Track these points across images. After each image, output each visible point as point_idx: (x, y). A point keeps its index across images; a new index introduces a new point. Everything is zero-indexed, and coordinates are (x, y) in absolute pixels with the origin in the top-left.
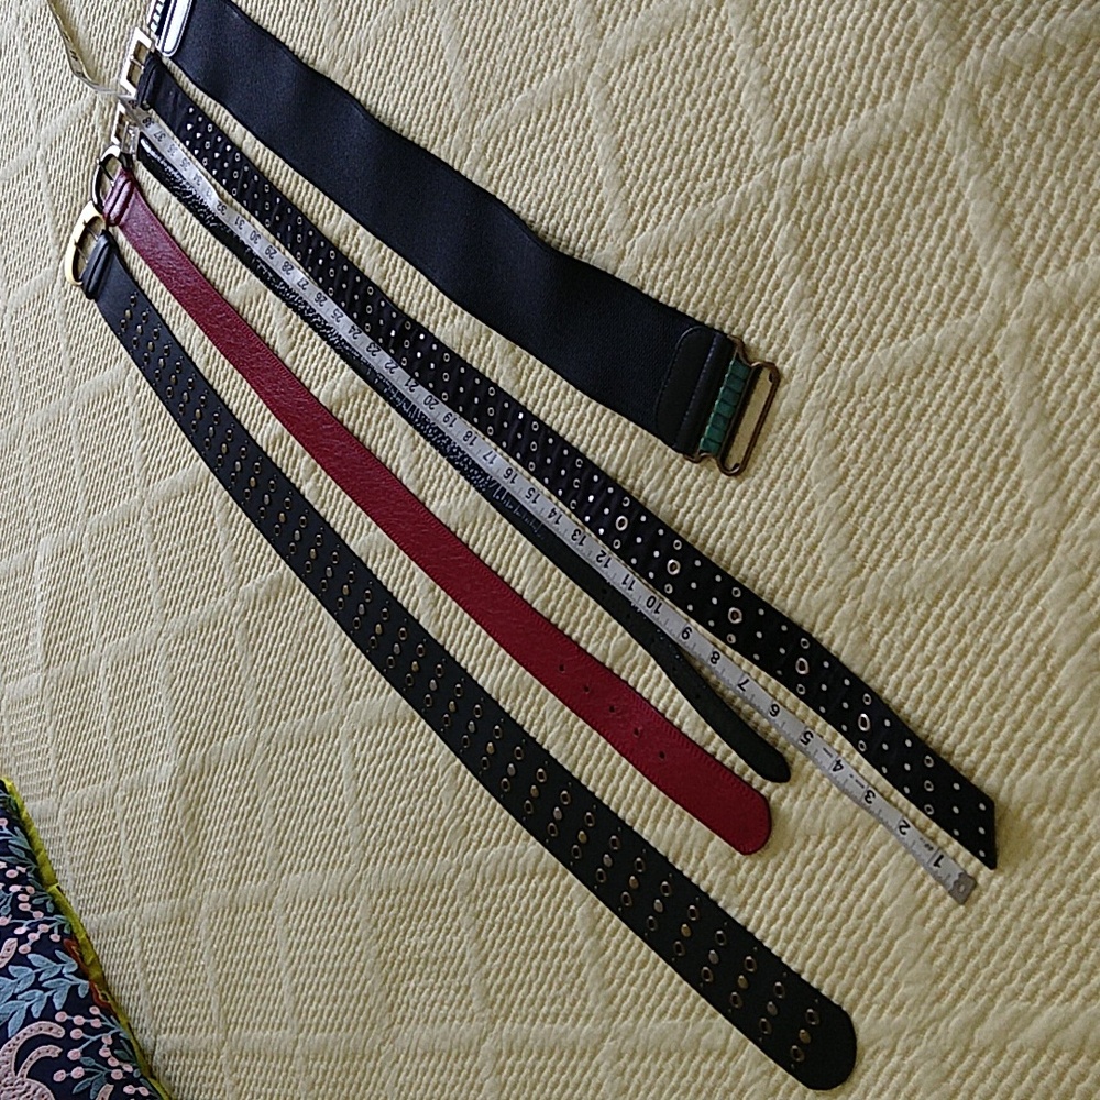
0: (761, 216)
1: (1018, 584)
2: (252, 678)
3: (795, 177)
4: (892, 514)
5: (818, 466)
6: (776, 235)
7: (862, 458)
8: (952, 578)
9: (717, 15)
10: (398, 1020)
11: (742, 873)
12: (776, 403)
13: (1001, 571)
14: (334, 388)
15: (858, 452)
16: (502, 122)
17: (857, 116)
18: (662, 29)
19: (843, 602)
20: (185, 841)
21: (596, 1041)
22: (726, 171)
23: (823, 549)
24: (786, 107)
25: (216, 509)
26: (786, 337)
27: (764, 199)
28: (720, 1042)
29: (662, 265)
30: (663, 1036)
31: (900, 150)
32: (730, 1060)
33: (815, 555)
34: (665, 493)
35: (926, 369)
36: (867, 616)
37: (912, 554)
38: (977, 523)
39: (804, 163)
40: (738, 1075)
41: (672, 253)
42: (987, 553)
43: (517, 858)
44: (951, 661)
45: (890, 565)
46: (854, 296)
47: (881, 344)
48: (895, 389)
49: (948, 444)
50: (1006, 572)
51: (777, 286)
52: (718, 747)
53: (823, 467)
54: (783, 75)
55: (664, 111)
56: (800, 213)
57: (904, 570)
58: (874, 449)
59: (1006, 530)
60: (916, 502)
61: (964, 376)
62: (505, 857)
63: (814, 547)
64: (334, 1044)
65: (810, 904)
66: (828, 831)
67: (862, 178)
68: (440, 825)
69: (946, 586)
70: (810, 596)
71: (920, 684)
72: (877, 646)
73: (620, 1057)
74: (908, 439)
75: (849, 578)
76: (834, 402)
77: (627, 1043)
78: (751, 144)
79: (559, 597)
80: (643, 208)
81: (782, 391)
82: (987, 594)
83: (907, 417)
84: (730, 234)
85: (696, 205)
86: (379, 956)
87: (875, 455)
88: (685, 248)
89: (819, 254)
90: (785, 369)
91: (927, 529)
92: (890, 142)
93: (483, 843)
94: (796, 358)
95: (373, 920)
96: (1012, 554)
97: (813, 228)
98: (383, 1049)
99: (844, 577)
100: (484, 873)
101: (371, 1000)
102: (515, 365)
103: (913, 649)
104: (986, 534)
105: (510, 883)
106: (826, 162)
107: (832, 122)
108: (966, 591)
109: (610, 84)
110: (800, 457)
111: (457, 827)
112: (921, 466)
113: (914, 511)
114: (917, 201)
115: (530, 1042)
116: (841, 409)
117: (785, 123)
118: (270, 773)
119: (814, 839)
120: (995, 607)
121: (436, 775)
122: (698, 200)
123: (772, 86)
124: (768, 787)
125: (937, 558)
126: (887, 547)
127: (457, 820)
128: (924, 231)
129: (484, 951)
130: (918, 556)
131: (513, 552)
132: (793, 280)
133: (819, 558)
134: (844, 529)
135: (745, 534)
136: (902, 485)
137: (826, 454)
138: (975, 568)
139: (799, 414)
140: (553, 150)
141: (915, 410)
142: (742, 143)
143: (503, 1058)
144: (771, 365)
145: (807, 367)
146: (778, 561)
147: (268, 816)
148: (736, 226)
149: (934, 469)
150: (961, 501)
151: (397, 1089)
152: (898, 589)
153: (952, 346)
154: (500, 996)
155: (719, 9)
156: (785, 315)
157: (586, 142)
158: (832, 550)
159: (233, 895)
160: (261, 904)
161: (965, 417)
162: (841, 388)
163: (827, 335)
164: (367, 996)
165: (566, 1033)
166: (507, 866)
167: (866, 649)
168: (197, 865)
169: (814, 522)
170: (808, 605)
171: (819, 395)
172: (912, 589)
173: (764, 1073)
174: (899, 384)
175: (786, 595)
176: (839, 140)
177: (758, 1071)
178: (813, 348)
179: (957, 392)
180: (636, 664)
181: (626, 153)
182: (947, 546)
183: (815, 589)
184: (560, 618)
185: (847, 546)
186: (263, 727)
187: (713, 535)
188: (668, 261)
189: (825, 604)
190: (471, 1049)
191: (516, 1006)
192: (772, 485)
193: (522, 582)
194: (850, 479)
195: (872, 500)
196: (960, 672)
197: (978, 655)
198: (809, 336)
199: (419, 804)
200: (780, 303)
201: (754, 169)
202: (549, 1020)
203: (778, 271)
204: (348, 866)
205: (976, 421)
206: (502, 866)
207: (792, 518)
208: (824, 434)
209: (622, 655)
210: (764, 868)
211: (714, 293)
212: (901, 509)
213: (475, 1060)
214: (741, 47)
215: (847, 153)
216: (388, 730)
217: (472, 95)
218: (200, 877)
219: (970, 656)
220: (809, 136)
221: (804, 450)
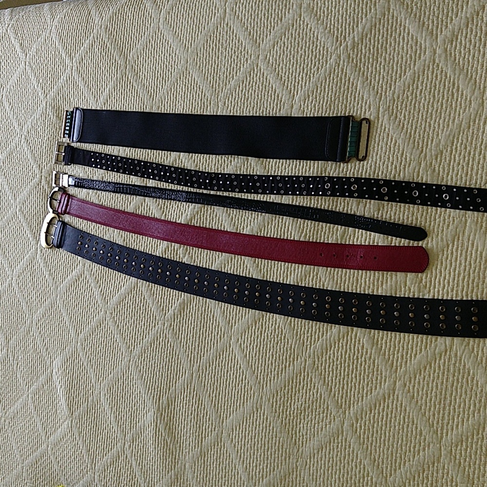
0: (339, 67)
1: (477, 121)
2: (182, 349)
3: (347, 50)
4: (425, 128)
5: (393, 129)
6: (346, 70)
7: (407, 117)
8: (455, 134)
9: (300, 20)
10: (301, 446)
11: (424, 280)
13: (470, 122)
14: (187, 215)
15: (405, 117)
16: (229, 92)
17: (361, 22)
18: (282, 33)
19: (421, 164)
20: (169, 442)
21: (392, 386)
22: (321, 61)
23: (406, 152)
24: (336, 32)
25: (144, 293)
27: (338, 62)
28: (443, 348)
29: (308, 100)
30: (420, 363)
31: (380, 24)
32: (450, 352)
33: (404, 156)
34: (339, 170)
35: (416, 79)
36: (431, 164)
37: (438, 135)
38: (455, 113)
39: (349, 44)
40: (456, 355)
41: (311, 95)
42: (462, 119)
43: (330, 338)
44: (467, 159)
45: (432, 143)
46: (382, 73)
47: (398, 80)
48: (408, 91)
49: (434, 96)
50: (471, 120)
51: (353, 84)
52: (396, 241)
53: (395, 128)
54: (331, 24)
55: (291, 56)
56: (353, 59)
57: (438, 141)
58: (410, 112)
59: (465, 109)
60: (431, 119)
61: (430, 74)
62: (324, 342)
63: (403, 153)
64: (274, 479)
65: (455, 272)
66: (449, 242)
67: (370, 39)
68: (291, 350)
69: (454, 137)
70: (408, 170)
71: (459, 173)
72: (439, 171)
73: (405, 385)
74: (420, 103)
75: (420, 155)
76: (389, 106)
77: (406, 377)
78: (327, 49)
79: (310, 231)
80: (295, 88)
82: (468, 131)
83: (416, 97)
84: (329, 78)
85: (314, 76)
86: (282, 423)
87: (411, 114)
88: (315, 91)
89: (364, 68)
91: (439, 125)
92: (376, 24)
93: (313, 343)
94: (370, 101)
95: (274, 410)
96: (471, 114)
97: (359, 61)
98: (298, 464)
99: (418, 156)
100: (318, 355)
101: (285, 446)
102: (262, 164)
103: (452, 164)
104: (459, 115)
105: (330, 351)
106: (356, 39)
107: (353, 28)
108: (461, 135)
109: (268, 58)
110: (385, 130)
111: (299, 345)
112: (428, 108)
113: (432, 123)
114: (391, 36)
115: (364, 409)
116: (393, 107)
117: (337, 36)
118: (203, 383)
119: (445, 249)
120: (473, 133)
121: (282, 331)
122: (314, 75)
123: (328, 29)
124: (420, 243)
125: (447, 130)
126: (428, 138)
127: (298, 342)
128: (397, 42)
129: (329, 387)
130: (440, 134)
131: (285, 227)
132: (358, 79)
133: (406, 156)
134: (411, 142)
135: (375, 166)
136: (424, 117)
137: (394, 123)
138: (461, 126)
139: (379, 117)
140: (252, 90)
141: (418, 94)
142: (324, 50)
143: (355, 425)
146: (392, 166)
147: (208, 402)
148: (330, 75)
149: (433, 106)
150: (446, 109)
151: (311, 477)
152: (438, 148)
153: (422, 68)
154: (343, 400)
155: (301, 18)
156: (359, 91)
157: (265, 80)
158: (409, 151)
159: (201, 449)
160: (216, 443)
161: (436, 85)
162: (390, 101)
163: (378, 89)
164: (283, 445)
165: (378, 394)
166: (327, 345)
167: (436, 174)
168: (178, 449)
169: (399, 146)
170: (409, 173)
171: (383, 108)
172: (443, 146)
173: (465, 346)
174: (409, 89)
175: (399, 175)
176: (358, 32)
177: (463, 347)
178: (374, 95)
179: (430, 80)
180: (350, 236)
181: (281, 76)
182: (448, 125)
183: (409, 166)
184: (313, 238)
185: (414, 146)
186: (193, 366)
187: (364, 173)
188: (311, 98)
189: (414, 169)
190: (339, 432)
191: (352, 399)
192: (378, 145)
193: (292, 235)
194: (405, 126)
195: (416, 128)
196: (471, 160)
197: (475, 151)
198: (371, 92)
199: (278, 347)
200: (356, 88)
201: (331, 55)
202: (369, 394)
203: (351, 80)
204: (254, 396)
205: (440, 84)
206: (324, 345)
207: (390, 150)
208: (390, 118)
209: (344, 236)
210: (432, 272)
211: (331, 98)
212: (427, 124)
213: (343, 436)
214: (312, 24)
215: (362, 34)
216: (254, 327)
217: (214, 89)
218: (181, 453)
219: (472, 153)
220: (347, 36)
221: (385, 127)
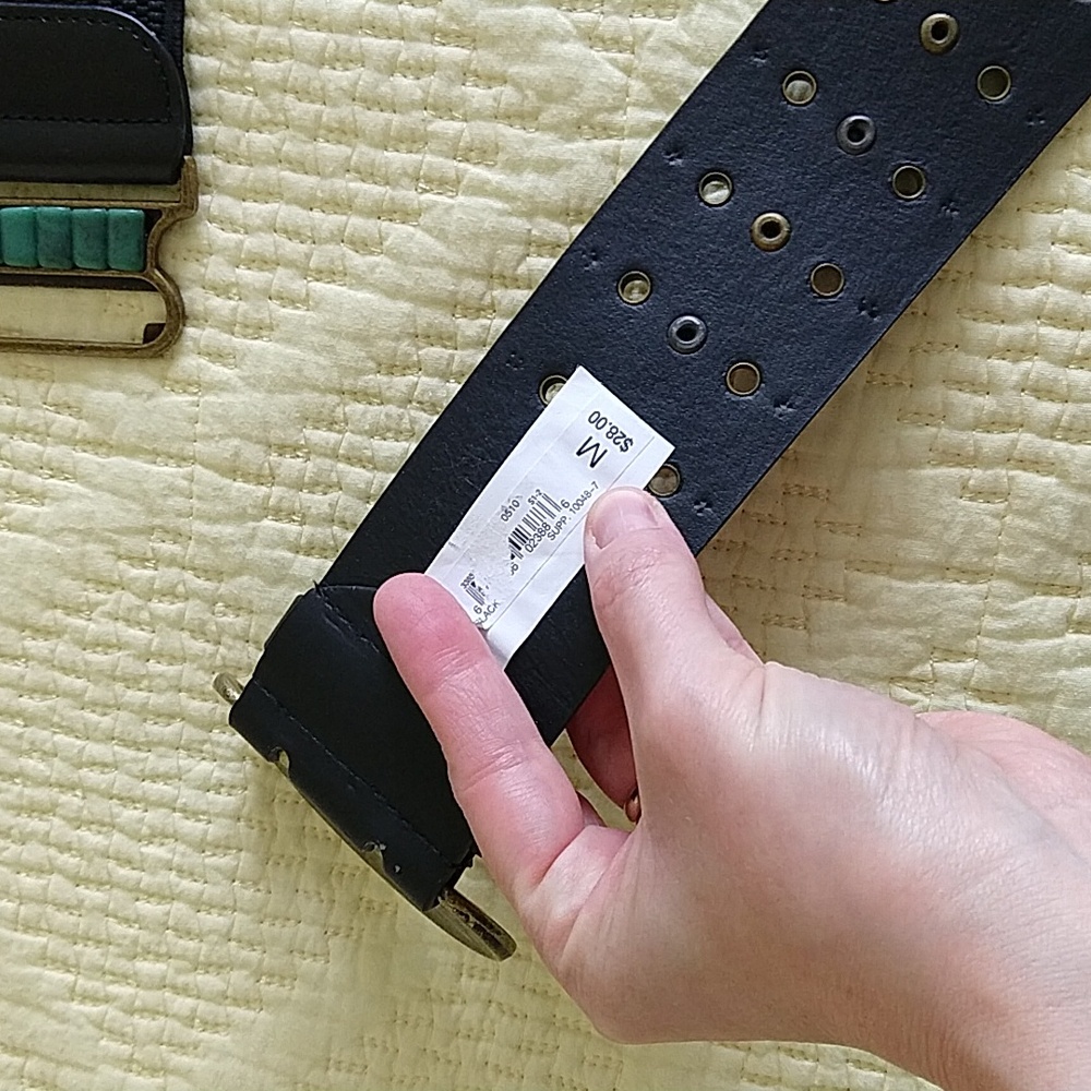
0: (510, 116)
4: (25, 776)
5: (25, 557)
6: (479, 189)
7: (97, 658)
12: (101, 370)
15: (103, 643)
26: (258, 329)
27: (551, 113)
38: (104, 972)
42: (62, 1019)
50: (49, 1066)
51: (363, 245)
53: (32, 572)
59: (122, 1036)
60: (76, 821)
74: (190, 749)
76: (177, 535)
81: (137, 377)
84: (430, 31)
87: (119, 687)
90: (188, 362)
91: (38, 869)
94: (225, 384)
96: (86, 1069)
110: (23, 494)
112: (148, 803)
113: (56, 826)
116: (171, 561)
132: (394, 293)
136: (92, 776)
137: (60, 565)
138: (22, 1002)
139: (111, 450)
144: (178, 315)
145: (219, 429)
148: (459, 38)
149: (158, 835)
150: (128, 921)
156: (305, 301)
162: (216, 544)
163: (310, 451)
171: (173, 488)
178: (266, 425)
182: (30, 926)
195: (29, 719)
198: (288, 399)
200: (328, 274)
201: (616, 43)
203: (397, 231)
208: (103, 541)
211: (273, 52)
212: (42, 794)
221: (41, 497)
